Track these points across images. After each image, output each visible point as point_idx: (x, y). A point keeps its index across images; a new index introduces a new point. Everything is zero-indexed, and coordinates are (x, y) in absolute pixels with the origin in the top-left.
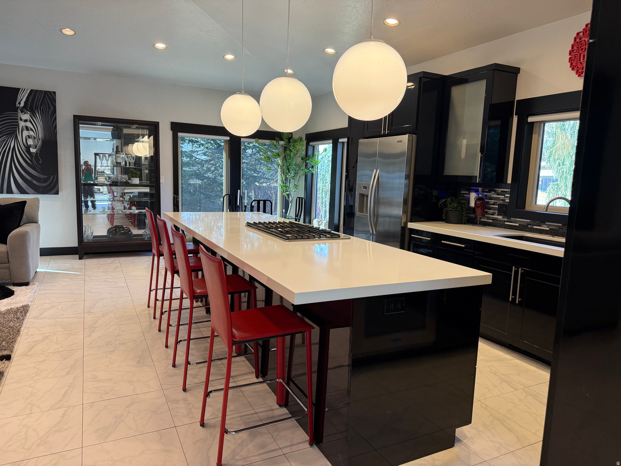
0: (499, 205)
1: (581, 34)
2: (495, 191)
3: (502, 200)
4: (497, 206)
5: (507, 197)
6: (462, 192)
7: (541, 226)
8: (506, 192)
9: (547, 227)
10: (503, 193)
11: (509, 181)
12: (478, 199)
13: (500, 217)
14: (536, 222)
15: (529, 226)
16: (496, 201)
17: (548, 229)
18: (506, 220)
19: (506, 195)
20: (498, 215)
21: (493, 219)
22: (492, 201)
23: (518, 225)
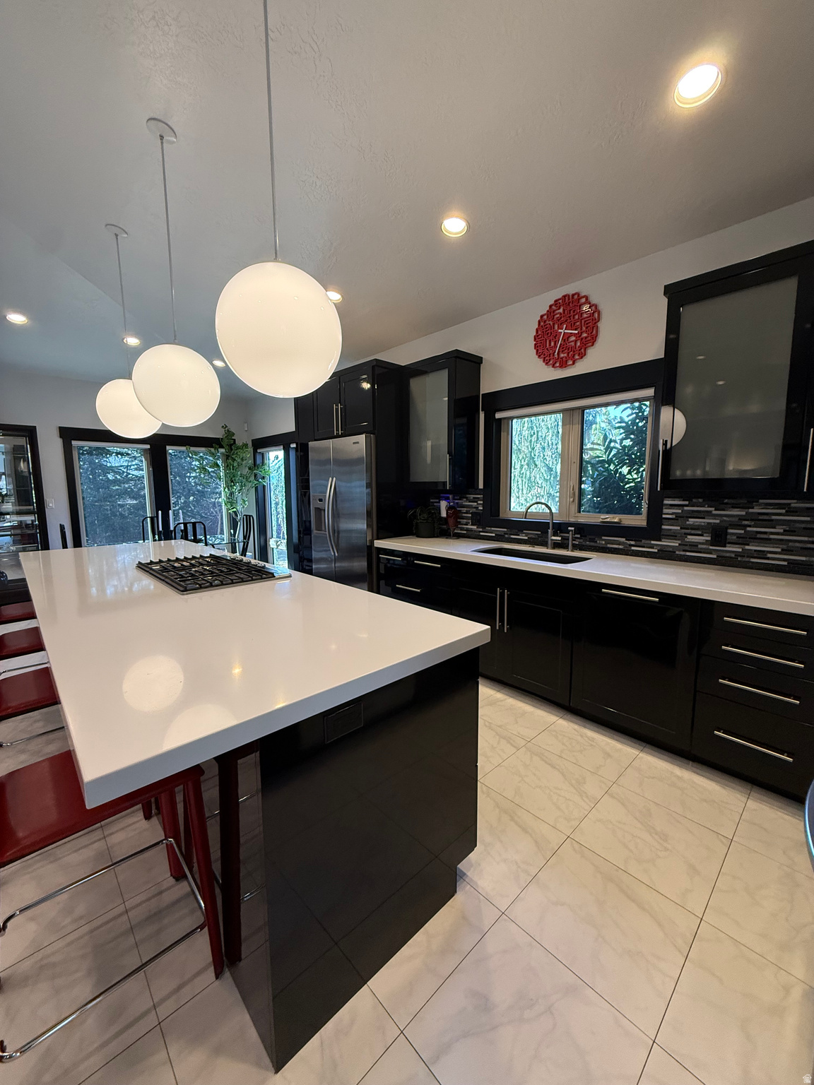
0: (471, 513)
1: (545, 317)
2: (467, 498)
3: (475, 508)
4: (470, 515)
5: (480, 504)
6: (431, 500)
7: (519, 535)
8: (478, 498)
9: (526, 536)
10: (475, 500)
11: (481, 486)
12: (449, 508)
13: (475, 527)
14: (514, 530)
15: (506, 536)
16: (468, 509)
17: (526, 538)
18: (481, 530)
19: (479, 502)
20: (472, 525)
21: (467, 530)
22: (464, 510)
23: (494, 535)
